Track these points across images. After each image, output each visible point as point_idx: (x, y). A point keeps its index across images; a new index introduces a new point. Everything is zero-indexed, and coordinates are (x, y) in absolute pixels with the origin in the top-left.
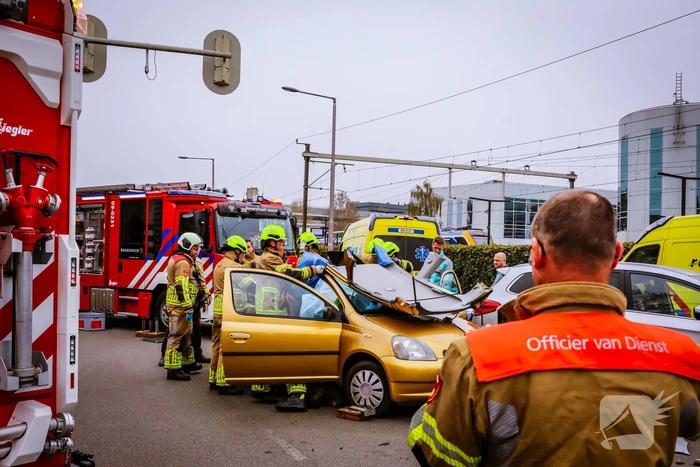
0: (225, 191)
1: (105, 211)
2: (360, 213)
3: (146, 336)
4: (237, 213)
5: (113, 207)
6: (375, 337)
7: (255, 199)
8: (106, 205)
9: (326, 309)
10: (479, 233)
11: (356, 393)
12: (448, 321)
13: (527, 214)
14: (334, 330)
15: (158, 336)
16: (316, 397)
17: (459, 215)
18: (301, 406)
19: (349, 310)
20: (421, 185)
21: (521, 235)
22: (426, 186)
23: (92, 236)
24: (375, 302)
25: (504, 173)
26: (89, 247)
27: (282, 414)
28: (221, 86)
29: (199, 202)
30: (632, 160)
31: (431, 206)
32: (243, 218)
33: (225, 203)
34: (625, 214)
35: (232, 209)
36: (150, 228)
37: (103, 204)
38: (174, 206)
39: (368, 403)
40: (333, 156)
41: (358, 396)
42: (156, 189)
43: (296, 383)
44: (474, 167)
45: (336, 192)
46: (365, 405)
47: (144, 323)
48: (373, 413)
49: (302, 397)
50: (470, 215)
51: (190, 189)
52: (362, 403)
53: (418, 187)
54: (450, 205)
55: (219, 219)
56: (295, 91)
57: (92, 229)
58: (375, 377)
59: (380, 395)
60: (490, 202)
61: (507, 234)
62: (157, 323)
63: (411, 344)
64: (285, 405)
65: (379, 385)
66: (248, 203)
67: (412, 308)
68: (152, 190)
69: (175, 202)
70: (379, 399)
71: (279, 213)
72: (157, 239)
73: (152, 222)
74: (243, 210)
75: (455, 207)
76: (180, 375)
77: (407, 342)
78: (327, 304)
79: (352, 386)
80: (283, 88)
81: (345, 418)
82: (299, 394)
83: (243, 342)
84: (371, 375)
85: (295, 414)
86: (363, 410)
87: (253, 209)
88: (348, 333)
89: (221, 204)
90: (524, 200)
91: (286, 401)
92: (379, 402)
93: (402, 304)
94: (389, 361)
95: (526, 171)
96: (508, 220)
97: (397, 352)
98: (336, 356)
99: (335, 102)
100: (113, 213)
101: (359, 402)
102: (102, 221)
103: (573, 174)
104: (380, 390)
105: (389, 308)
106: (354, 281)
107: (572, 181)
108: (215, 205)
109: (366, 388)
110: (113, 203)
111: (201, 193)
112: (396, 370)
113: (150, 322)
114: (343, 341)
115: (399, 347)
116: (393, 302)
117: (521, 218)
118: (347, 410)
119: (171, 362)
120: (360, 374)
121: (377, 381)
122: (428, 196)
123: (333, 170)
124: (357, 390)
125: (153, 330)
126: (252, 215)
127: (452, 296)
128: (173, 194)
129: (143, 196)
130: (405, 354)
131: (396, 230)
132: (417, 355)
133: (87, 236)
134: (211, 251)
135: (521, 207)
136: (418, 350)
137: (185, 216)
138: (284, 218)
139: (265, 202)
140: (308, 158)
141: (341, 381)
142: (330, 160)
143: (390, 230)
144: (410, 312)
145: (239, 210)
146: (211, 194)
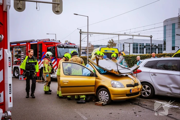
0: (59, 41)
1: (26, 47)
2: (94, 48)
3: (39, 81)
4: (63, 47)
5: (28, 46)
6: (105, 81)
7: (68, 43)
8: (27, 46)
9: (91, 73)
10: (127, 52)
11: (100, 98)
12: (127, 76)
13: (139, 47)
14: (93, 79)
15: (42, 81)
16: (88, 99)
17: (121, 48)
18: (84, 102)
19: (97, 73)
20: (111, 40)
21: (137, 52)
22: (112, 40)
23: (23, 54)
24: (105, 71)
25: (133, 36)
26: (22, 57)
27: (79, 104)
28: (57, 12)
29: (52, 44)
30: (167, 32)
31: (113, 45)
32: (65, 48)
33: (60, 44)
34: (165, 46)
35: (61, 46)
36: (39, 52)
37: (26, 45)
38: (45, 45)
39: (104, 101)
40: (88, 33)
41: (101, 99)
42: (40, 41)
43: (82, 95)
44: (125, 34)
45: (89, 42)
46: (103, 101)
47: (38, 78)
48: (106, 103)
49: (84, 99)
50: (124, 48)
51: (50, 40)
52: (102, 100)
53: (110, 41)
54: (118, 45)
55: (58, 48)
56: (77, 15)
57: (23, 53)
58: (106, 93)
59: (108, 98)
60: (130, 44)
61: (134, 52)
62: (41, 78)
63: (117, 83)
64: (79, 101)
65: (107, 95)
66: (66, 44)
67: (117, 72)
68: (39, 41)
69: (45, 44)
70: (107, 99)
71: (74, 47)
72: (41, 55)
73: (39, 51)
74: (65, 46)
75: (120, 45)
76: (48, 93)
77: (116, 82)
78: (91, 71)
79: (99, 96)
80: (74, 14)
81: (97, 105)
82: (83, 98)
83: (67, 83)
84: (105, 92)
85: (82, 104)
86: (103, 103)
87: (67, 46)
88: (97, 80)
89: (58, 44)
90: (138, 43)
91: (80, 100)
92: (107, 100)
93: (114, 71)
94: (110, 88)
95: (139, 35)
96: (134, 49)
97: (113, 85)
98: (94, 87)
99: (88, 17)
100: (28, 48)
101: (101, 100)
102: (26, 50)
103: (151, 36)
104: (108, 97)
105: (110, 72)
106: (99, 65)
107: (151, 38)
108: (57, 45)
109: (103, 96)
110: (28, 45)
111: (53, 41)
112: (112, 91)
113: (40, 78)
114: (96, 82)
115: (113, 84)
116: (111, 71)
117: (137, 48)
118: (98, 103)
119: (46, 89)
120: (101, 92)
121: (107, 94)
122: (112, 43)
123: (88, 36)
124: (101, 97)
125: (41, 80)
126: (67, 47)
127: (127, 68)
128: (45, 42)
129: (37, 43)
130: (115, 86)
131: (107, 51)
132: (119, 86)
133: (22, 54)
134: (56, 58)
135: (137, 45)
136: (119, 85)
137: (48, 48)
138: (76, 48)
139: (71, 44)
140: (81, 33)
141: (96, 94)
142: (87, 34)
143: (105, 51)
144: (116, 73)
145: (63, 46)
146: (55, 42)
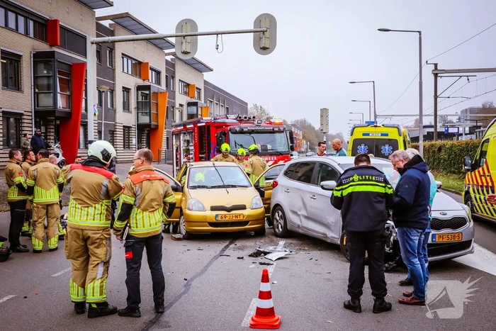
1: (194, 133)
5: (196, 131)
28: (264, 50)
33: (235, 126)
35: (238, 129)
37: (193, 129)
55: (231, 136)
69: (215, 127)
71: (273, 129)
80: (379, 30)
87: (253, 128)
89: (232, 127)
99: (420, 34)
100: (196, 134)
108: (229, 128)
110: (196, 128)
128: (214, 122)
129: (204, 124)
131: (368, 135)
138: (282, 132)
140: (437, 74)
143: (364, 135)
145: (242, 130)
